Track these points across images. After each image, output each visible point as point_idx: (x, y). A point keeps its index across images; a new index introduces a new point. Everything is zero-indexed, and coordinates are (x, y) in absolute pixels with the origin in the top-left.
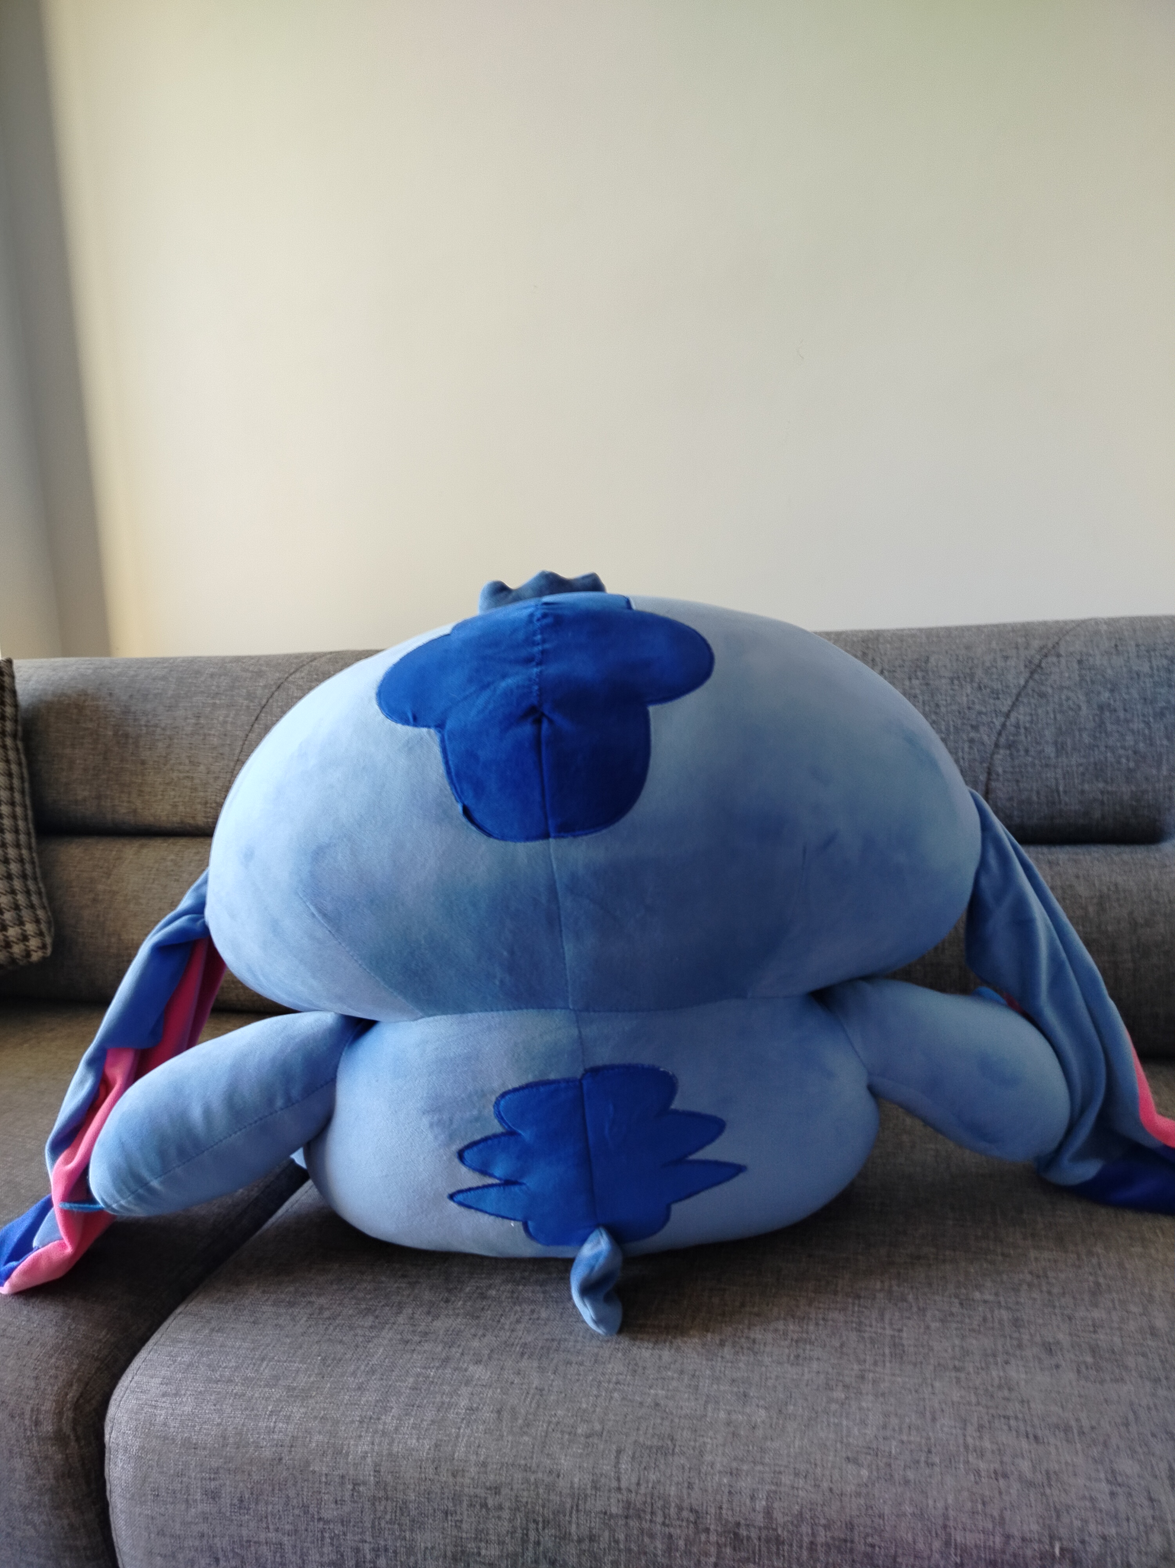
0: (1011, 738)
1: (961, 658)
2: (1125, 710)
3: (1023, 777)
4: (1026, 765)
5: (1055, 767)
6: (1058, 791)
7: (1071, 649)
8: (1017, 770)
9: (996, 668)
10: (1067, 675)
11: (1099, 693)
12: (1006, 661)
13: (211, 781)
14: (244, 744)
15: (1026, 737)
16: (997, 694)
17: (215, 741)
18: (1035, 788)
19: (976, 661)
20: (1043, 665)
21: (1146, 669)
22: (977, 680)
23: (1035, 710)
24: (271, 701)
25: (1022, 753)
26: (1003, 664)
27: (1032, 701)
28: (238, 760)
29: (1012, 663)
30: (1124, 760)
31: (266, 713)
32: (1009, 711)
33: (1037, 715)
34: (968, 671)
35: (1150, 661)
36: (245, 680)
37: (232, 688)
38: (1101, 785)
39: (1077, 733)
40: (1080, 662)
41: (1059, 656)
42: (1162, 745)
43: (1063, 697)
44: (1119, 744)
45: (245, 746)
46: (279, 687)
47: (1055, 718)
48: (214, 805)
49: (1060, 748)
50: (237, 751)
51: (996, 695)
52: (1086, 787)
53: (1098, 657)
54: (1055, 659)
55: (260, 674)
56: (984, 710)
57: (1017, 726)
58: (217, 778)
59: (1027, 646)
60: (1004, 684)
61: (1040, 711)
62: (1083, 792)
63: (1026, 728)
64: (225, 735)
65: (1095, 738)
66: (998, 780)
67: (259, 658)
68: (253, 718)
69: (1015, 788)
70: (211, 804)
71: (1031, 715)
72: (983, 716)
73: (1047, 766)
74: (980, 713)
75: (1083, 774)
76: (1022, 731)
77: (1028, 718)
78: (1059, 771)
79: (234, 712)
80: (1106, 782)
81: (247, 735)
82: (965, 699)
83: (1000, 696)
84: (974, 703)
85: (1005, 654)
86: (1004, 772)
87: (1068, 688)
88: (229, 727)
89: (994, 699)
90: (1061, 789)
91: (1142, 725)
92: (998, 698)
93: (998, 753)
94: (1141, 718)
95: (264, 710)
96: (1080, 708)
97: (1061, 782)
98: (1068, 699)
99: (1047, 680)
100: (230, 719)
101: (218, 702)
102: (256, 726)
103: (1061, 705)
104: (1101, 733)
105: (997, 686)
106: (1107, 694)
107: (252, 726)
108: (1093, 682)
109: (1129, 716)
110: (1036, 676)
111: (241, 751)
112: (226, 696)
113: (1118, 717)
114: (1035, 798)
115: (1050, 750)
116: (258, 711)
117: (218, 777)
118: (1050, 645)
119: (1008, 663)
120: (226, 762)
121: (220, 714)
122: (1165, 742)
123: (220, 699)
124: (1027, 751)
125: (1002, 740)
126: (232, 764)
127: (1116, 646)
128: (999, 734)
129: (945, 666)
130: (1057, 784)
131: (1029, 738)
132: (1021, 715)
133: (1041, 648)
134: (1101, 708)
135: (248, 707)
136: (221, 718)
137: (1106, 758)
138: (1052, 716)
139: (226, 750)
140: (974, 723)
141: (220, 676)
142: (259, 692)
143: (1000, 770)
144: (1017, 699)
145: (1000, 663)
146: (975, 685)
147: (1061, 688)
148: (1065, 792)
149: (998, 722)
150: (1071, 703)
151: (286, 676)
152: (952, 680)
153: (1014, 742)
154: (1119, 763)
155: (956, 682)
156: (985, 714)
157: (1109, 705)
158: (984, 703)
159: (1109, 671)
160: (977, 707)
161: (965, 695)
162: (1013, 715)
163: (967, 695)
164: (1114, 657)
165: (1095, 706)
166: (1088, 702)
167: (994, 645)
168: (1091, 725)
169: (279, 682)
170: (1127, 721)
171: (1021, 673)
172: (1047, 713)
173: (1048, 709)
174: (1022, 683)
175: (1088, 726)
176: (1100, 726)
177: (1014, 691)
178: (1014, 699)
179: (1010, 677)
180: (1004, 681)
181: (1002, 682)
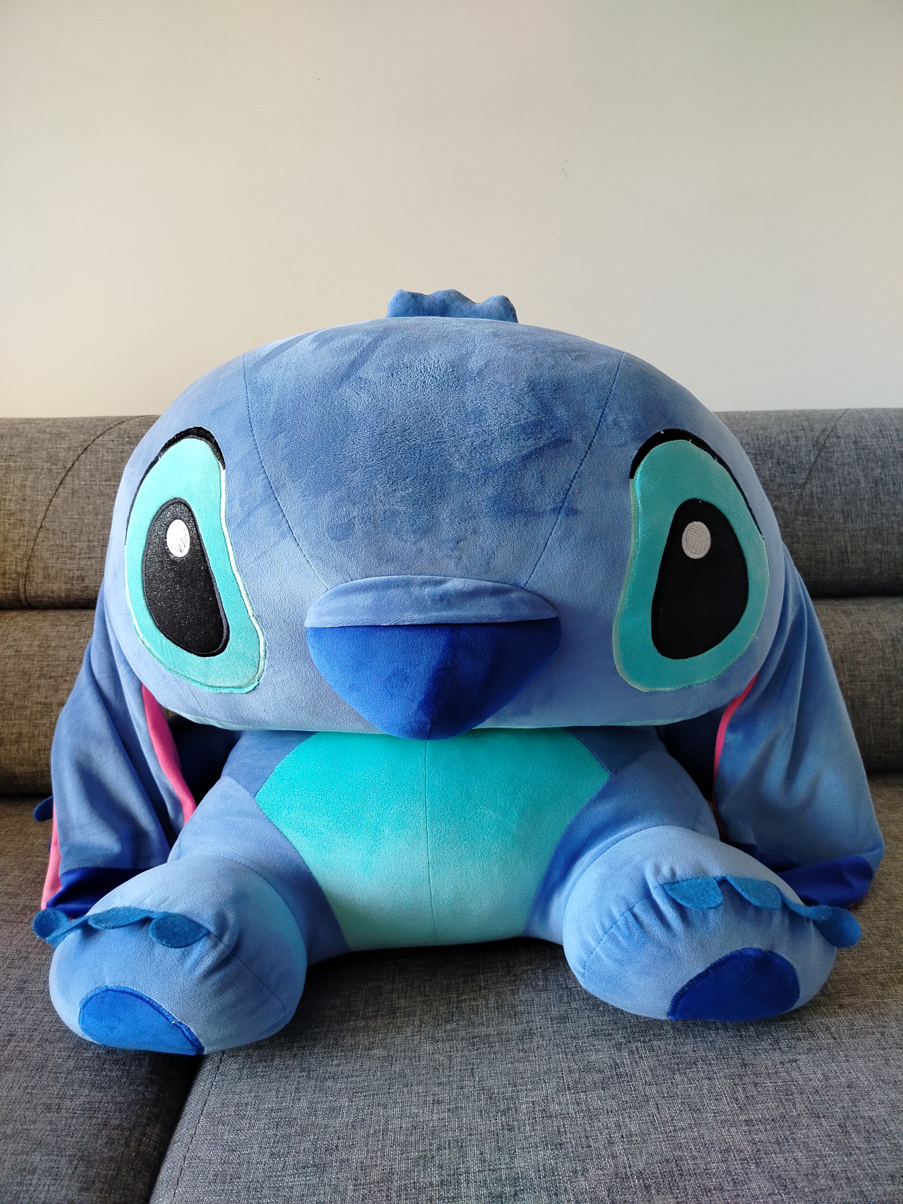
0: (807, 507)
1: (760, 438)
2: (894, 484)
3: (818, 540)
4: (820, 529)
5: (844, 531)
6: (847, 552)
7: (847, 432)
8: (814, 534)
9: (790, 446)
10: (846, 453)
11: (873, 470)
12: (797, 441)
13: (10, 549)
14: (48, 509)
15: (819, 506)
16: (794, 468)
17: (13, 507)
18: (828, 549)
19: (773, 441)
20: (827, 445)
22: (776, 457)
23: (825, 483)
24: (77, 463)
25: (817, 519)
26: (795, 443)
27: (821, 474)
28: (41, 527)
29: (802, 442)
30: (896, 526)
31: (73, 476)
32: (805, 483)
33: (827, 486)
34: (767, 448)
36: (44, 441)
37: (29, 450)
38: (879, 546)
39: (858, 503)
40: (855, 443)
41: (838, 437)
43: (845, 472)
44: (891, 512)
45: (49, 512)
46: (85, 449)
47: (841, 489)
48: (14, 576)
49: (847, 515)
50: (40, 517)
51: (792, 469)
52: (869, 547)
53: (869, 439)
54: (836, 440)
55: (60, 436)
56: (784, 482)
57: (811, 496)
58: (16, 547)
59: (812, 430)
60: (798, 460)
61: (828, 483)
62: (866, 552)
63: (818, 499)
64: (24, 500)
65: (873, 508)
66: (798, 543)
67: (55, 420)
68: (58, 482)
69: (813, 549)
70: (10, 574)
71: (821, 486)
72: (783, 487)
73: (837, 530)
74: (780, 485)
75: (866, 537)
76: (816, 500)
77: (819, 490)
78: (847, 534)
79: (33, 475)
80: (883, 544)
81: (51, 501)
82: (767, 472)
83: (796, 471)
84: (775, 476)
85: (795, 434)
86: (804, 536)
87: (849, 464)
88: (28, 492)
89: (791, 473)
90: (849, 550)
92: (795, 473)
93: (798, 519)
95: (69, 473)
96: (859, 482)
97: (849, 544)
98: (849, 474)
99: (831, 457)
100: (29, 483)
101: (12, 464)
102: (61, 490)
103: (844, 479)
104: (876, 502)
105: (793, 462)
106: (879, 471)
107: (57, 490)
108: (867, 460)
109: (897, 489)
110: (823, 454)
111: (45, 517)
112: (22, 458)
113: (889, 488)
114: (828, 558)
115: (839, 518)
116: (63, 475)
117: (19, 546)
118: (830, 429)
119: (799, 442)
120: (27, 529)
121: (17, 478)
123: (14, 462)
124: (820, 517)
125: (801, 507)
126: (35, 531)
127: (881, 430)
128: (798, 503)
129: (748, 444)
130: (846, 547)
131: (821, 507)
132: (814, 486)
133: (824, 431)
134: (876, 482)
135: (50, 471)
136: (18, 482)
137: (882, 523)
138: (838, 488)
139: (27, 516)
140: (777, 493)
141: (12, 437)
142: (62, 455)
143: (800, 534)
144: (809, 474)
145: (793, 443)
146: (775, 461)
147: (844, 464)
148: (852, 552)
149: (796, 492)
150: (852, 476)
151: (92, 438)
153: (810, 509)
154: (892, 527)
155: (759, 458)
156: (786, 485)
157: (882, 479)
158: (783, 476)
159: (879, 452)
160: (778, 480)
161: (767, 469)
162: (808, 486)
163: (769, 470)
164: (881, 440)
165: (871, 480)
166: (865, 476)
167: (784, 427)
168: (868, 496)
169: (85, 445)
170: (896, 493)
171: (811, 451)
172: (834, 486)
173: (835, 482)
174: (813, 460)
175: (866, 497)
176: (876, 497)
177: (807, 466)
178: (807, 473)
179: (802, 454)
180: (798, 458)
181: (796, 459)
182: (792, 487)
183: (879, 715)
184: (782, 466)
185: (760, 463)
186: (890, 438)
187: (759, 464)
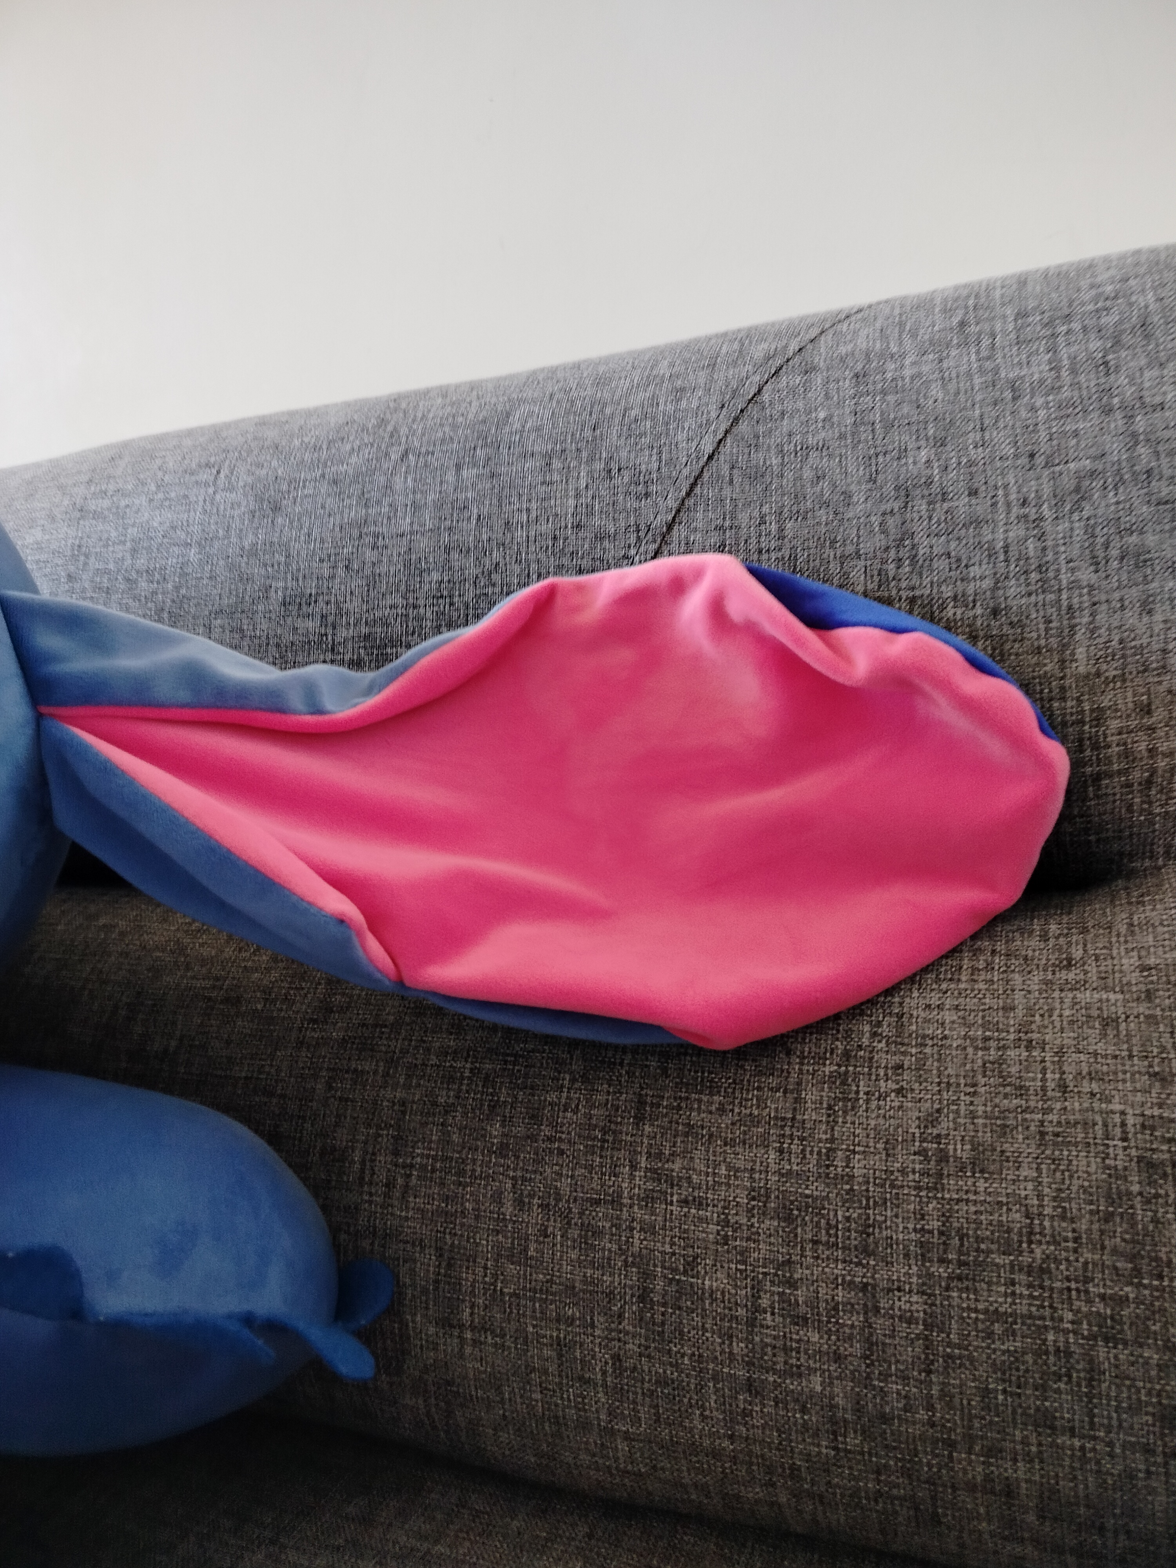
1: (578, 405)
2: (973, 493)
9: (653, 418)
10: (822, 414)
11: (903, 452)
12: (678, 400)
16: (648, 482)
19: (608, 411)
20: (766, 397)
21: (1040, 368)
22: (604, 454)
23: (733, 516)
26: (671, 407)
27: (727, 492)
29: (694, 401)
33: (736, 529)
35: (1053, 349)
40: (861, 377)
41: (809, 370)
42: (1074, 585)
43: (807, 474)
47: (781, 530)
51: (642, 485)
53: (911, 359)
54: (797, 380)
56: (611, 528)
60: (665, 457)
61: (744, 518)
71: (722, 529)
72: (606, 543)
74: (600, 537)
82: (571, 503)
83: (653, 488)
84: (590, 512)
87: (822, 448)
89: (638, 498)
91: (1017, 532)
92: (646, 494)
94: (1015, 511)
96: (847, 495)
98: (819, 477)
99: (770, 434)
103: (799, 495)
104: (899, 562)
105: (647, 462)
106: (925, 455)
108: (889, 426)
109: (981, 507)
110: (745, 427)
113: (954, 513)
118: (792, 349)
119: (684, 404)
122: (1086, 575)
127: (966, 325)
129: (540, 429)
133: (769, 358)
134: (905, 494)
138: (773, 527)
144: (690, 492)
145: (666, 407)
146: (599, 466)
147: (805, 450)
150: (825, 484)
152: (548, 457)
155: (556, 464)
157: (929, 482)
158: (612, 508)
159: (936, 391)
160: (595, 521)
161: (572, 493)
163: (577, 496)
164: (955, 353)
165: (889, 489)
166: (872, 479)
170: (977, 522)
171: (709, 423)
172: (763, 522)
173: (766, 509)
174: (709, 449)
175: (866, 547)
176: (901, 541)
177: (686, 472)
178: (683, 493)
179: (681, 436)
180: (665, 449)
181: (660, 453)
182: (633, 539)
183: (738, 1348)
184: (617, 481)
185: (556, 477)
186: (986, 342)
187: (551, 483)
